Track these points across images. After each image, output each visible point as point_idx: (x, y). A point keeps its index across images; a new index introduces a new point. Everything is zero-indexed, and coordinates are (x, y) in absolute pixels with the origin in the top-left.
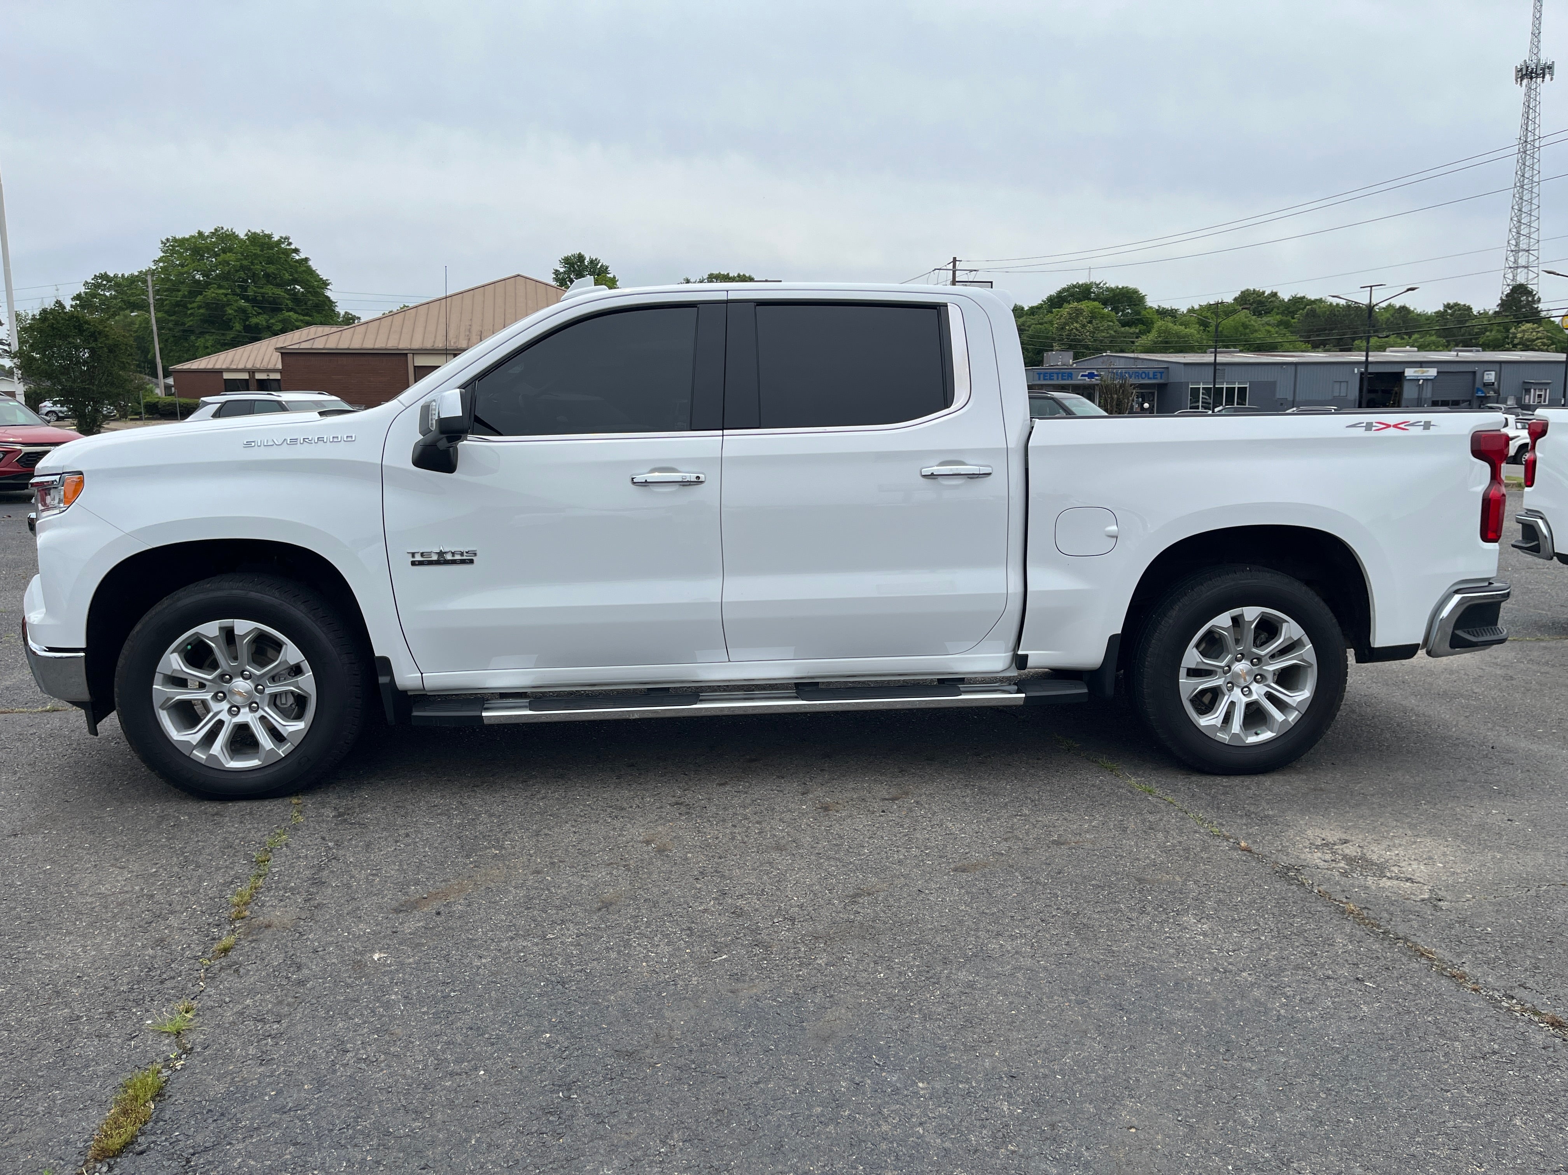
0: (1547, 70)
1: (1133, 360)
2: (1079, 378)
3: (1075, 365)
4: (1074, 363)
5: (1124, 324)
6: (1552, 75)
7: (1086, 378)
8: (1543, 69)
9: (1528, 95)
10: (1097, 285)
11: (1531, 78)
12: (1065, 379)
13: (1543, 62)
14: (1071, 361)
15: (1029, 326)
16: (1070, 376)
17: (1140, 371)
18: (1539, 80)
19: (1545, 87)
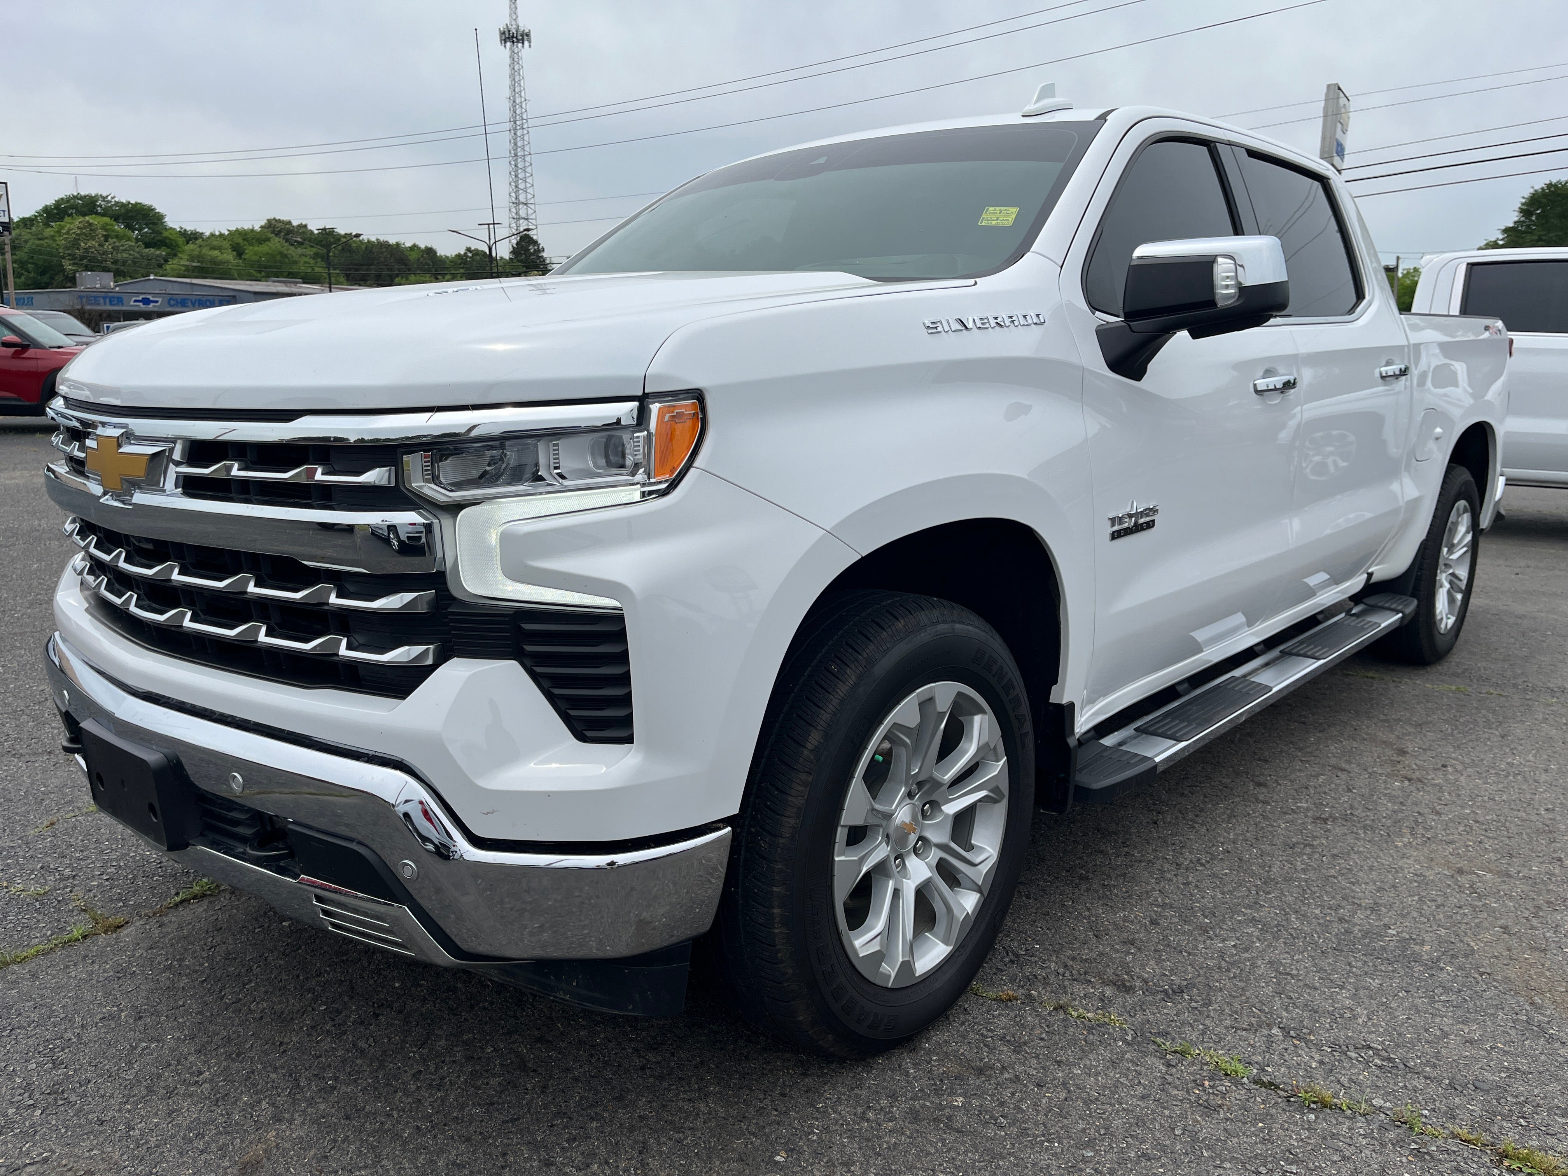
0: (525, 37)
1: (189, 286)
2: (132, 303)
3: (117, 289)
4: (116, 286)
5: (147, 245)
6: (530, 42)
7: (141, 304)
8: (522, 35)
9: (512, 58)
10: (104, 198)
11: (513, 42)
12: (114, 305)
13: (521, 29)
14: (112, 284)
15: (26, 242)
16: (120, 301)
17: (204, 299)
18: (520, 45)
19: (525, 51)
